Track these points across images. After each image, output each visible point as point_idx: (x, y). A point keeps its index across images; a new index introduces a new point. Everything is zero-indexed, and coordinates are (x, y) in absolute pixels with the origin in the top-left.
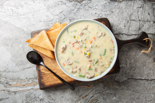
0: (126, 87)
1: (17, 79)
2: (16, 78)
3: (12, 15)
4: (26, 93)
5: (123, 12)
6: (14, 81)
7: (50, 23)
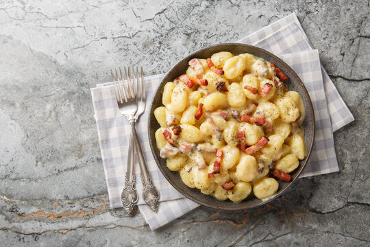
0: (338, 227)
1: (41, 199)
2: (37, 197)
3: (24, 19)
4: (65, 237)
5: (338, 13)
6: (32, 205)
7: (130, 42)
